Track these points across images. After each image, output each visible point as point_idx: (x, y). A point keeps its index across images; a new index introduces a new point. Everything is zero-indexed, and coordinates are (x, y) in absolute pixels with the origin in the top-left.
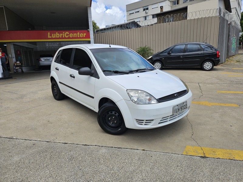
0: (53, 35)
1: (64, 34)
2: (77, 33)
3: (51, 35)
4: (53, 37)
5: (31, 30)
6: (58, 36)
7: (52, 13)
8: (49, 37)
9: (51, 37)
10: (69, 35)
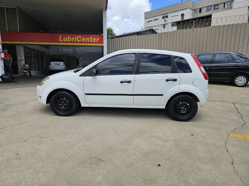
0: (64, 38)
1: (76, 38)
2: (90, 38)
3: (62, 39)
4: (64, 40)
5: (42, 32)
6: (69, 39)
7: (65, 16)
8: (60, 40)
9: (62, 40)
10: (81, 39)
